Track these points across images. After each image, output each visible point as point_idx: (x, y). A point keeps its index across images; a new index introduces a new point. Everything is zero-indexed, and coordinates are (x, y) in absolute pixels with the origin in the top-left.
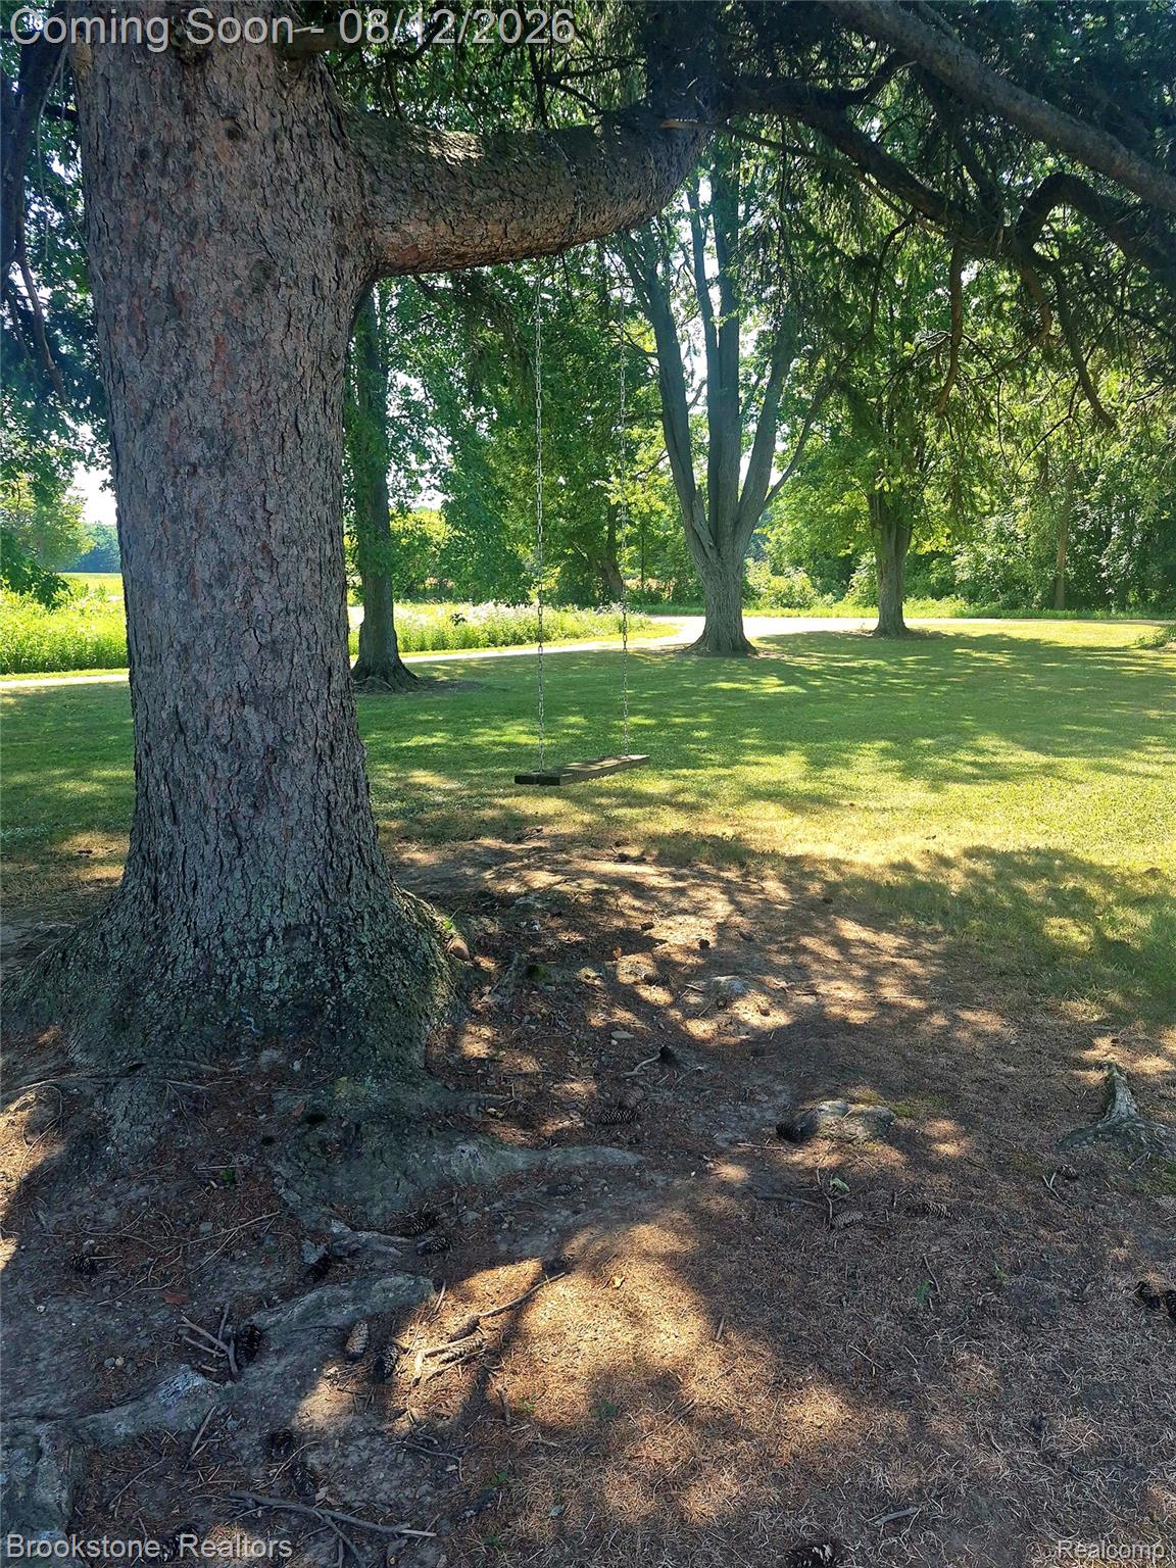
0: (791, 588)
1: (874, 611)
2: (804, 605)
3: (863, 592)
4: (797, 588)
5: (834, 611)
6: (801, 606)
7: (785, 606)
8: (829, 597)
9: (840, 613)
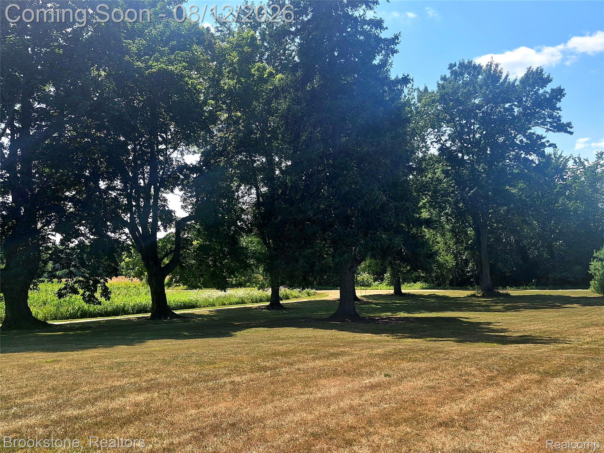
0: (363, 279)
1: (392, 287)
2: (369, 285)
3: (388, 281)
4: (365, 279)
5: (379, 288)
6: (367, 286)
7: (362, 286)
8: (377, 283)
9: (382, 288)
